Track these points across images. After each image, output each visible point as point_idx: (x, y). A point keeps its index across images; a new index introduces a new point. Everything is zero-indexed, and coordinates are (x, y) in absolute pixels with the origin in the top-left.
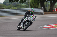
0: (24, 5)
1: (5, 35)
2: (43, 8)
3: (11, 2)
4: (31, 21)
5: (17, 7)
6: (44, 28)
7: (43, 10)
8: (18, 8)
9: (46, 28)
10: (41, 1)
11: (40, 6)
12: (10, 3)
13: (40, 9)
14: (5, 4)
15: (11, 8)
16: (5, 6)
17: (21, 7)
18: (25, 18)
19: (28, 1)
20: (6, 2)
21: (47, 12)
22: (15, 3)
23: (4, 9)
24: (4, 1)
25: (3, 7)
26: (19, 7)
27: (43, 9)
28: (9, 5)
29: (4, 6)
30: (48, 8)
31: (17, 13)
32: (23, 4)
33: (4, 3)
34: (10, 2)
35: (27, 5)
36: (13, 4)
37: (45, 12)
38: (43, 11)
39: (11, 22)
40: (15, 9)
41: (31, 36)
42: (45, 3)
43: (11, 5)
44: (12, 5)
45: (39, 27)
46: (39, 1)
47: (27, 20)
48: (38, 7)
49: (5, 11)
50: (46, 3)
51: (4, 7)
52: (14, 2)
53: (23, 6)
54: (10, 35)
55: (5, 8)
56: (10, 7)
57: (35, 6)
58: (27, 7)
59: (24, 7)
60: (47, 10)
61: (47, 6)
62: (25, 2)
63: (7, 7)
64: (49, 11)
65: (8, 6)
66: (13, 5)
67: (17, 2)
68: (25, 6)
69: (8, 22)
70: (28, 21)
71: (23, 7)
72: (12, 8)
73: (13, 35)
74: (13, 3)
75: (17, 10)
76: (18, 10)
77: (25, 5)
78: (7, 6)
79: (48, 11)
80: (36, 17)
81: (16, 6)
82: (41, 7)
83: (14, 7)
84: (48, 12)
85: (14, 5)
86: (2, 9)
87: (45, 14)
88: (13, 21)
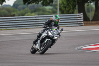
0: (50, 9)
1: (16, 63)
2: (82, 14)
3: (27, 3)
4: (53, 37)
5: (37, 13)
6: (83, 49)
7: (82, 18)
8: (39, 15)
9: (87, 49)
10: (78, 1)
11: (76, 10)
12: (25, 6)
13: (77, 16)
14: (17, 8)
15: (26, 14)
16: (16, 11)
17: (44, 12)
18: (43, 33)
19: (56, 2)
20: (19, 4)
21: (89, 21)
22: (33, 6)
23: (14, 15)
24: (15, 2)
25: (13, 13)
26: (41, 12)
27: (82, 16)
28: (24, 8)
29: (14, 11)
30: (91, 15)
31: (38, 23)
32: (48, 8)
33: (14, 5)
34: (25, 4)
35: (55, 10)
36: (30, 7)
37: (85, 22)
38: (82, 20)
39: (27, 39)
40: (34, 15)
41: (62, 64)
42: (86, 5)
43: (26, 9)
44: (28, 8)
45: (76, 49)
46: (75, 1)
47: (46, 36)
48: (73, 13)
49: (17, 19)
50: (88, 5)
51: (15, 13)
52: (33, 4)
53: (48, 10)
54: (24, 63)
55: (17, 15)
56: (24, 13)
57: (69, 11)
58: (55, 12)
59: (49, 13)
60: (89, 18)
61: (89, 11)
62: (51, 4)
63: (19, 12)
64: (93, 20)
65: (22, 11)
66: (30, 9)
67: (38, 3)
68: (50, 11)
69: (22, 39)
70: (48, 37)
71: (47, 13)
72: (29, 13)
73: (31, 63)
74: (30, 5)
75: (38, 18)
76: (39, 18)
77: (52, 9)
78: (20, 10)
79: (91, 20)
80: (62, 30)
81: (35, 11)
82: (79, 13)
83: (32, 12)
85: (32, 10)
86: (12, 16)
87: (86, 24)
88: (30, 38)
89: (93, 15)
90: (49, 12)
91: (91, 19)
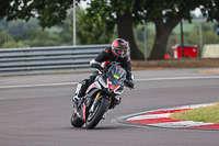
0: (55, 33)
5: (27, 41)
8: (32, 46)
15: (5, 45)
22: (20, 26)
30: (146, 46)
31: (30, 63)
37: (134, 63)
39: (7, 98)
43: (4, 32)
45: (113, 121)
57: (97, 38)
58: (68, 41)
59: (56, 41)
60: (142, 54)
61: (141, 39)
64: (152, 58)
71: (51, 42)
75: (29, 54)
76: (33, 53)
83: (17, 40)
84: (146, 62)
85: (18, 35)
87: (136, 67)
89: (151, 47)
90: (54, 39)
91: (146, 55)
